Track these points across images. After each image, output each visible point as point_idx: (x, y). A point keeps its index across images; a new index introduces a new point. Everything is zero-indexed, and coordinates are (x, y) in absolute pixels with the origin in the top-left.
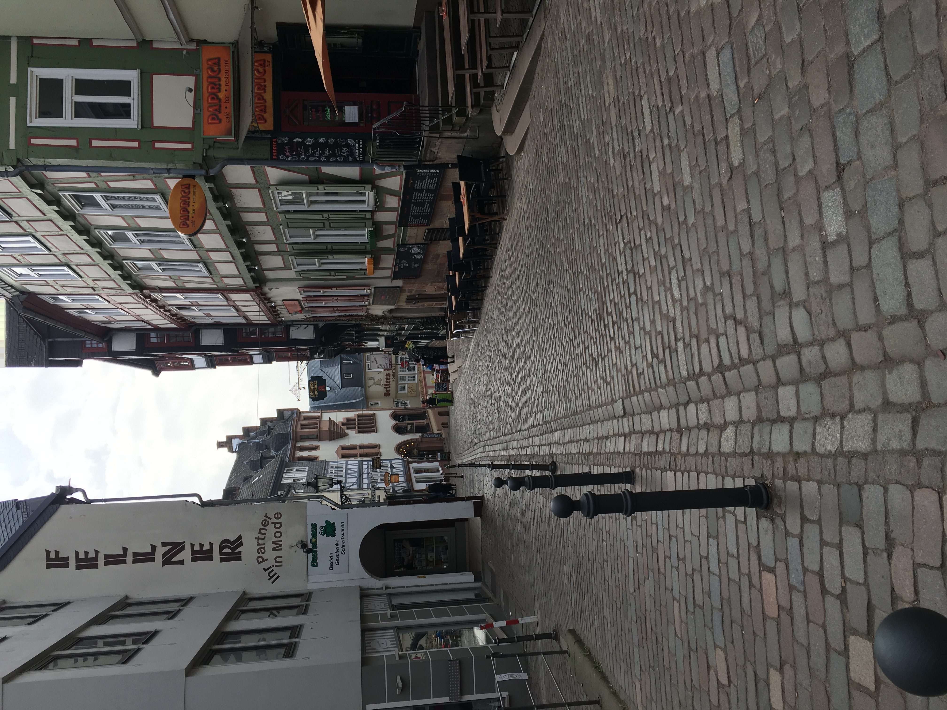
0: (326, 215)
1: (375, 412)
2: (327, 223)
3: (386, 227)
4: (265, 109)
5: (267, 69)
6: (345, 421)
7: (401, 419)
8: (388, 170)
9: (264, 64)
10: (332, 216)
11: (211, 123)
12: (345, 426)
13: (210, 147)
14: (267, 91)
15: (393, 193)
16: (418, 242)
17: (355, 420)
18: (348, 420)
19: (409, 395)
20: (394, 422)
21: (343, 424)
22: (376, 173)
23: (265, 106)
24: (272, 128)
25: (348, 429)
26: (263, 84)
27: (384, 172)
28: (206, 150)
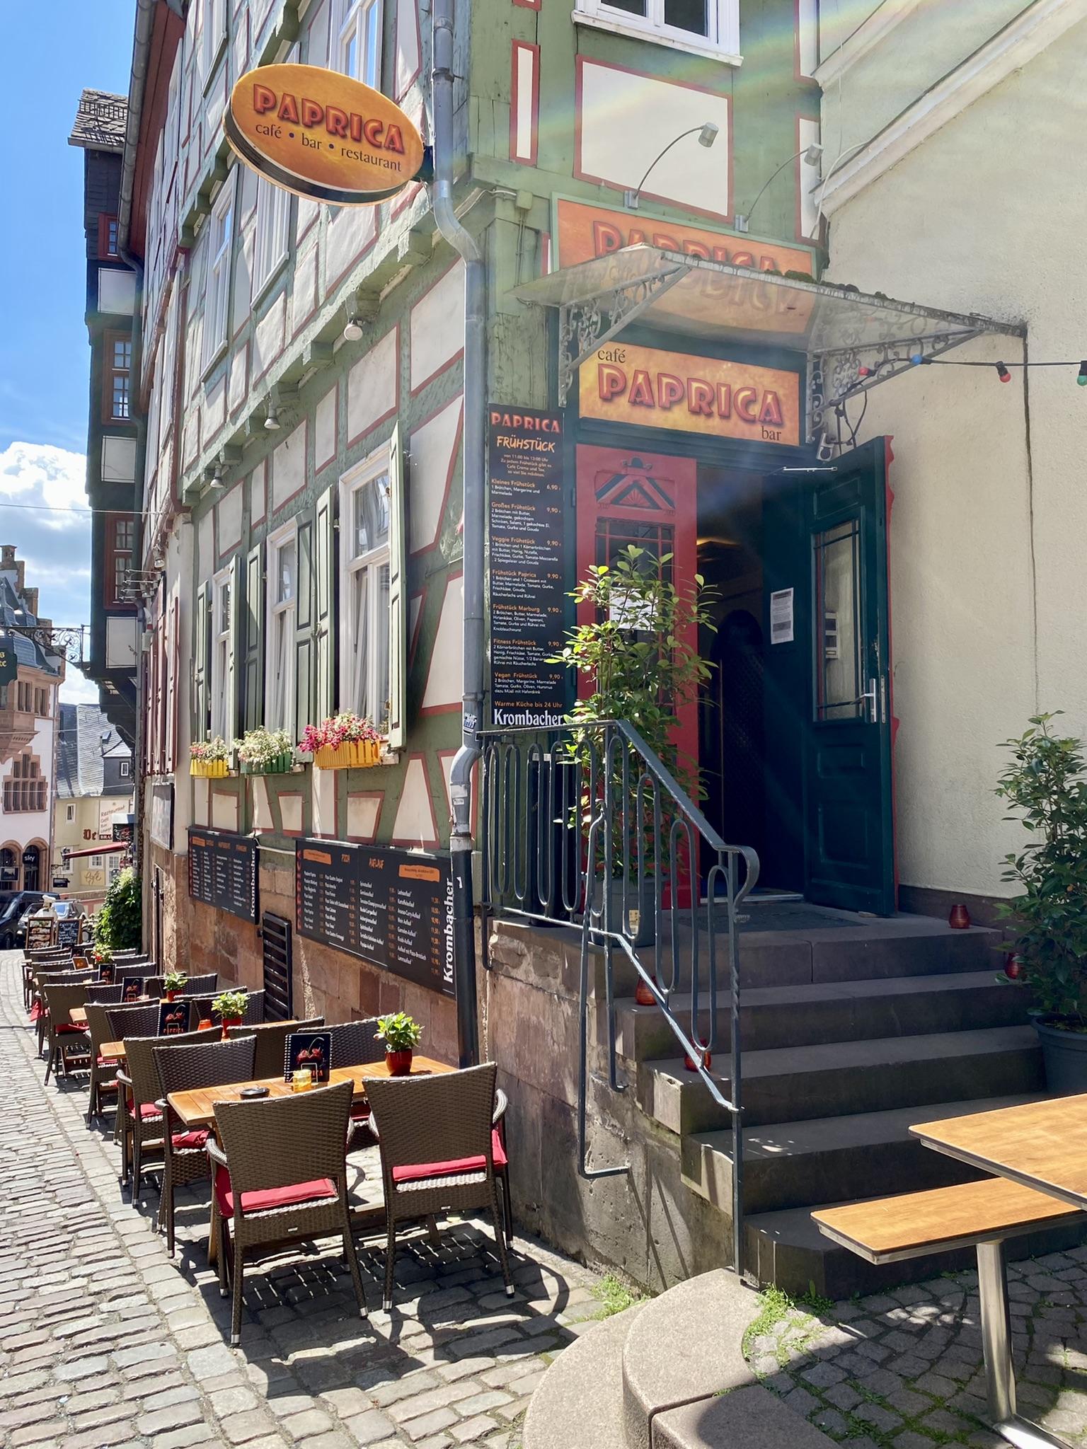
0: (326, 624)
1: (48, 813)
2: (306, 633)
3: (297, 802)
4: (641, 403)
5: (758, 428)
6: (33, 760)
7: (29, 858)
8: (456, 793)
9: (770, 423)
10: (325, 644)
11: (595, 231)
12: (21, 759)
13: (523, 212)
14: (694, 418)
15: (385, 818)
16: (264, 898)
17: (33, 776)
18: (35, 766)
19: (85, 873)
20: (24, 845)
21: (26, 757)
22: (444, 760)
23: (650, 406)
24: (584, 412)
25: (16, 764)
26: (715, 408)
27: (449, 781)
28: (514, 200)
